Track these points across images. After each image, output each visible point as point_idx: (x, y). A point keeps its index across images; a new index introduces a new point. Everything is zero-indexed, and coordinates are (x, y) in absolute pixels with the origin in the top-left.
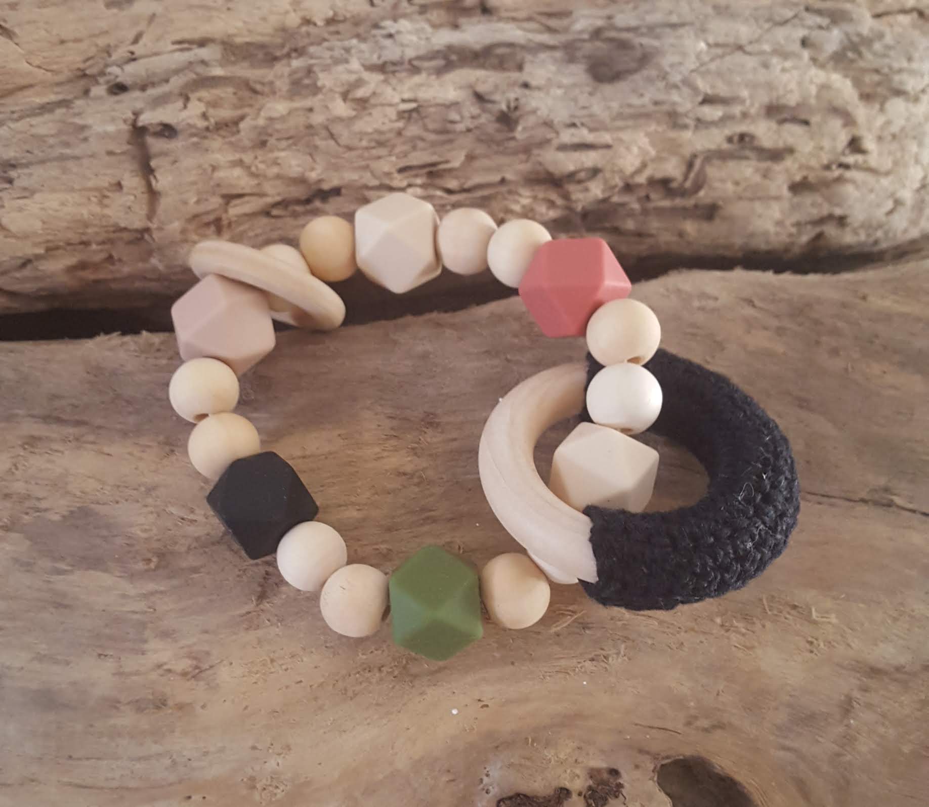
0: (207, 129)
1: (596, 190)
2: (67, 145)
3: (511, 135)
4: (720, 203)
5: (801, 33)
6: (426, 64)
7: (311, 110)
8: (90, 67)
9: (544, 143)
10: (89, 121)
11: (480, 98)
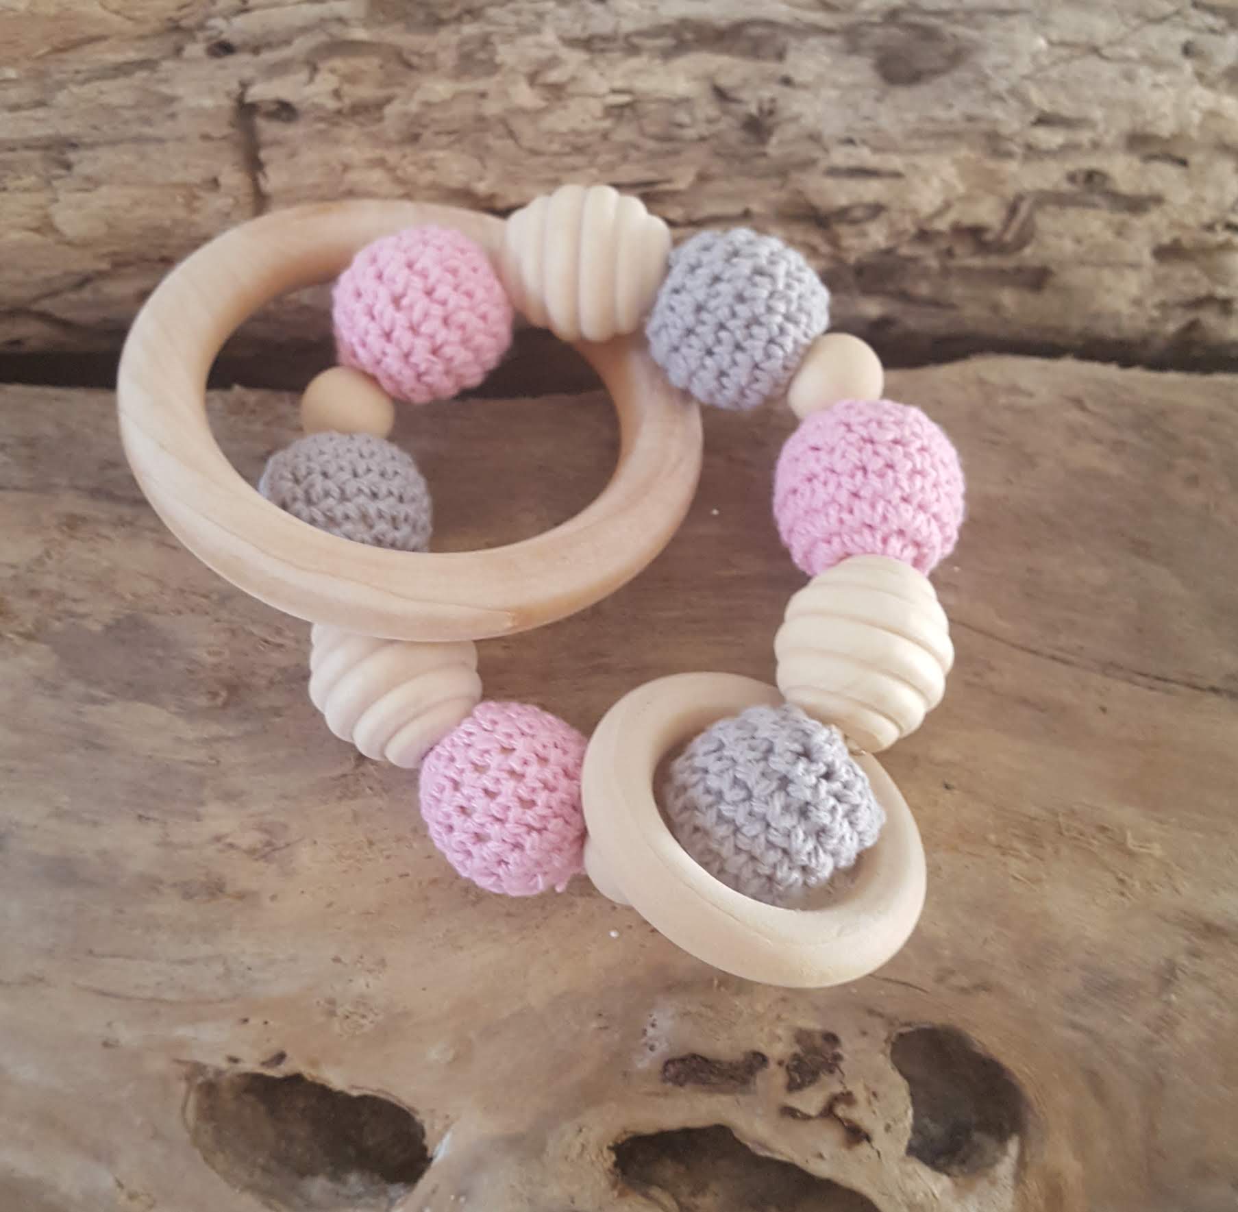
0: (339, 112)
1: (877, 236)
2: (147, 121)
3: (761, 149)
4: (1054, 267)
5: (1184, 36)
6: (649, 43)
7: (483, 95)
8: (186, 17)
9: (807, 164)
10: (180, 91)
11: (721, 95)
